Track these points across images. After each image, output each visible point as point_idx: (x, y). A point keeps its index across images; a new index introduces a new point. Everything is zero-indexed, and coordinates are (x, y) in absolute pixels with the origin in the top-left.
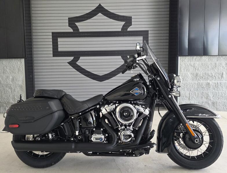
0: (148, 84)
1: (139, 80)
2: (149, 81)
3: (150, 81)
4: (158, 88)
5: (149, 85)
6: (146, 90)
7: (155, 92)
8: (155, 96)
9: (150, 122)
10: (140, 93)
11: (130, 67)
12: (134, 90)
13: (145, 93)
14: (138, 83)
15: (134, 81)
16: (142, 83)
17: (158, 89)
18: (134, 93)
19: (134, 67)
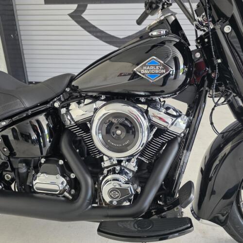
0: (193, 47)
1: (167, 34)
2: (197, 40)
3: (200, 40)
4: (219, 61)
5: (195, 51)
6: (182, 66)
7: (210, 72)
8: (206, 83)
9: (185, 151)
10: (162, 74)
11: (154, 6)
12: (144, 65)
13: (181, 74)
14: (163, 43)
15: (152, 37)
16: (174, 45)
17: (219, 64)
18: (143, 74)
19: (163, 5)
